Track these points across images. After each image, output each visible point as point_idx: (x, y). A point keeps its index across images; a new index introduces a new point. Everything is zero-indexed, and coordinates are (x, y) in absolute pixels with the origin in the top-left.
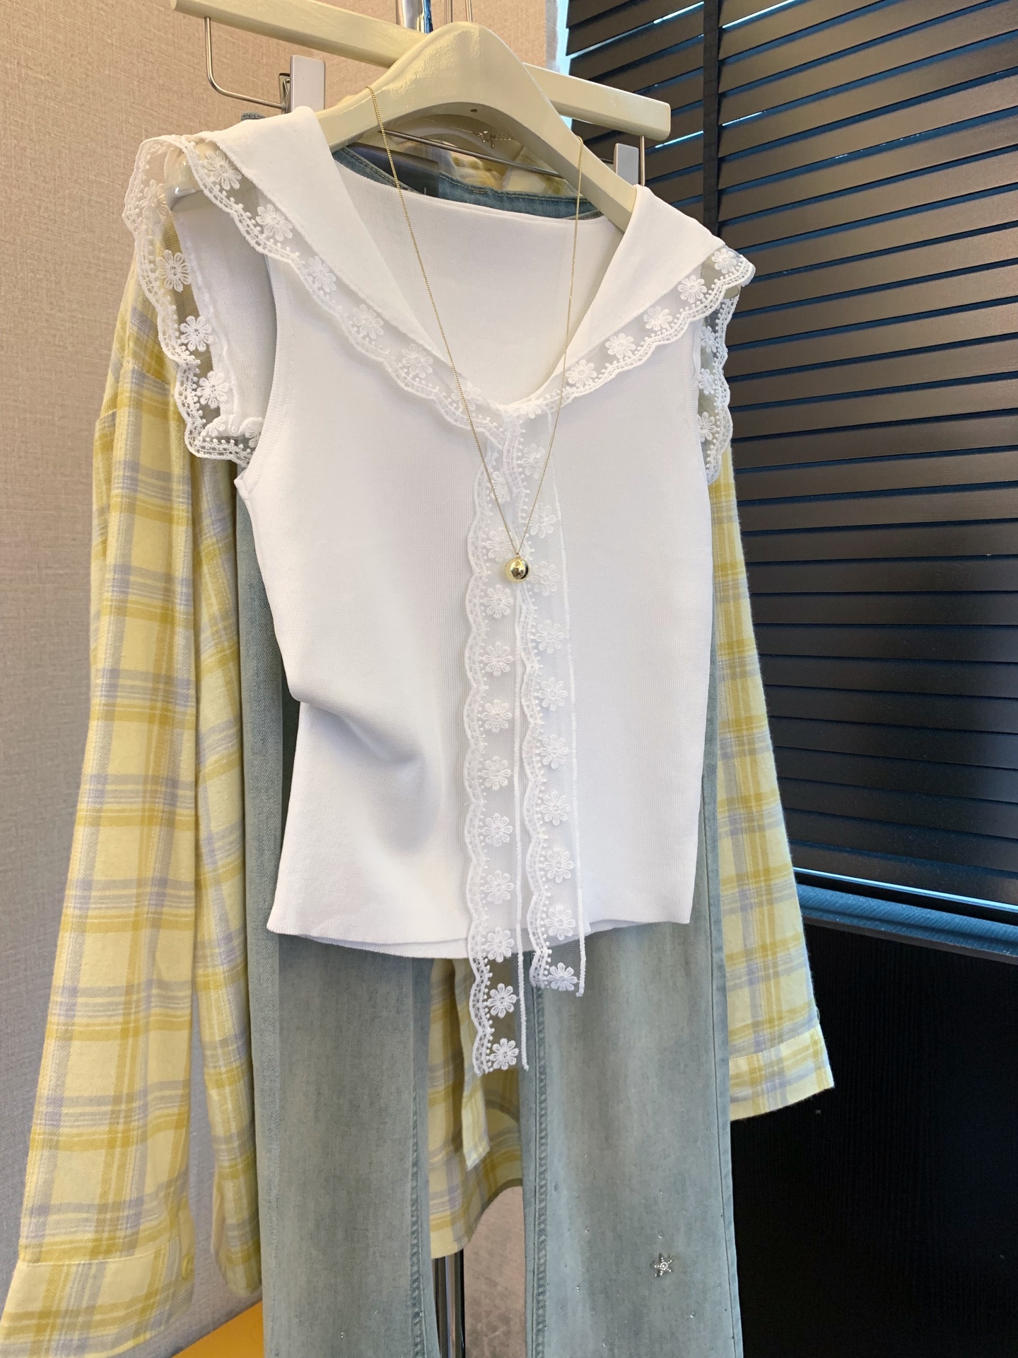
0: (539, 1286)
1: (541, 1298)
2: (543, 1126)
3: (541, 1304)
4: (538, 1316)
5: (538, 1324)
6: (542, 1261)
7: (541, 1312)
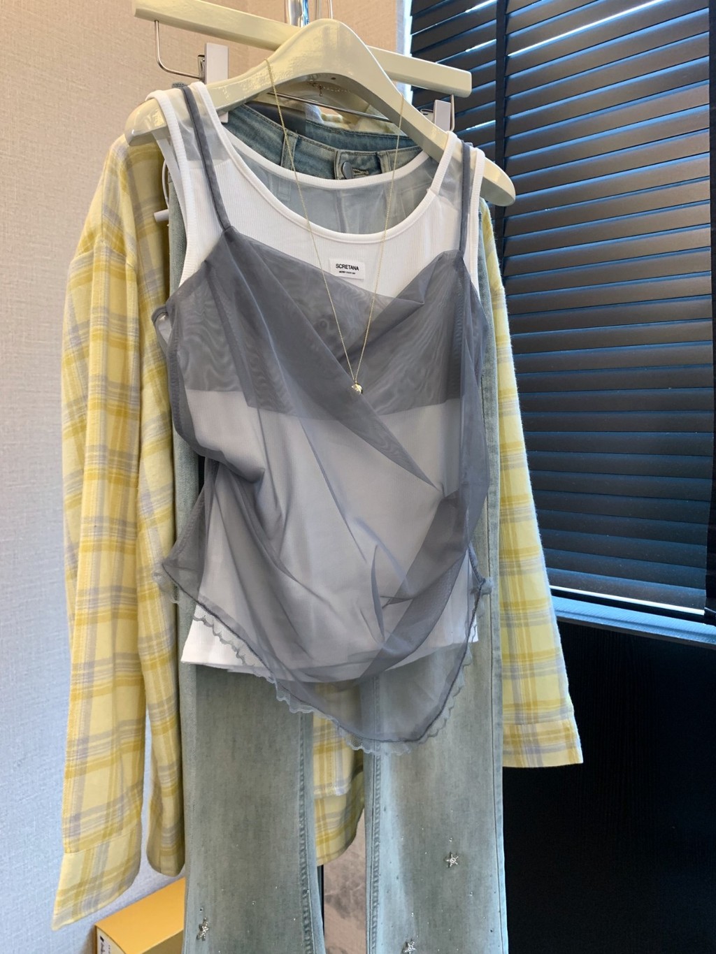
0: (375, 877)
1: (375, 885)
2: (378, 767)
3: (376, 889)
4: (374, 897)
5: (374, 902)
6: (377, 859)
7: (375, 894)
